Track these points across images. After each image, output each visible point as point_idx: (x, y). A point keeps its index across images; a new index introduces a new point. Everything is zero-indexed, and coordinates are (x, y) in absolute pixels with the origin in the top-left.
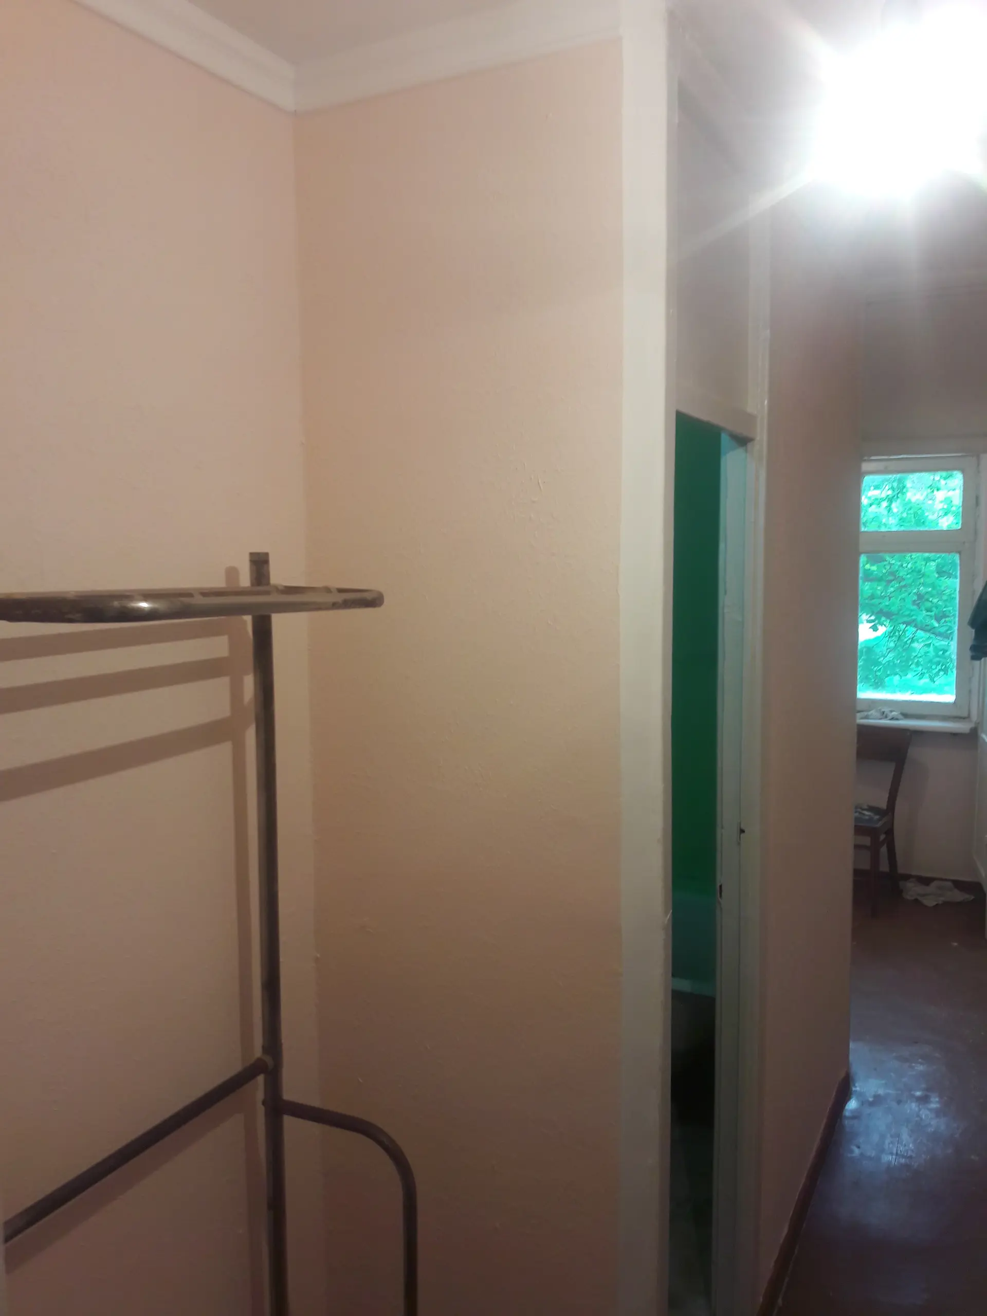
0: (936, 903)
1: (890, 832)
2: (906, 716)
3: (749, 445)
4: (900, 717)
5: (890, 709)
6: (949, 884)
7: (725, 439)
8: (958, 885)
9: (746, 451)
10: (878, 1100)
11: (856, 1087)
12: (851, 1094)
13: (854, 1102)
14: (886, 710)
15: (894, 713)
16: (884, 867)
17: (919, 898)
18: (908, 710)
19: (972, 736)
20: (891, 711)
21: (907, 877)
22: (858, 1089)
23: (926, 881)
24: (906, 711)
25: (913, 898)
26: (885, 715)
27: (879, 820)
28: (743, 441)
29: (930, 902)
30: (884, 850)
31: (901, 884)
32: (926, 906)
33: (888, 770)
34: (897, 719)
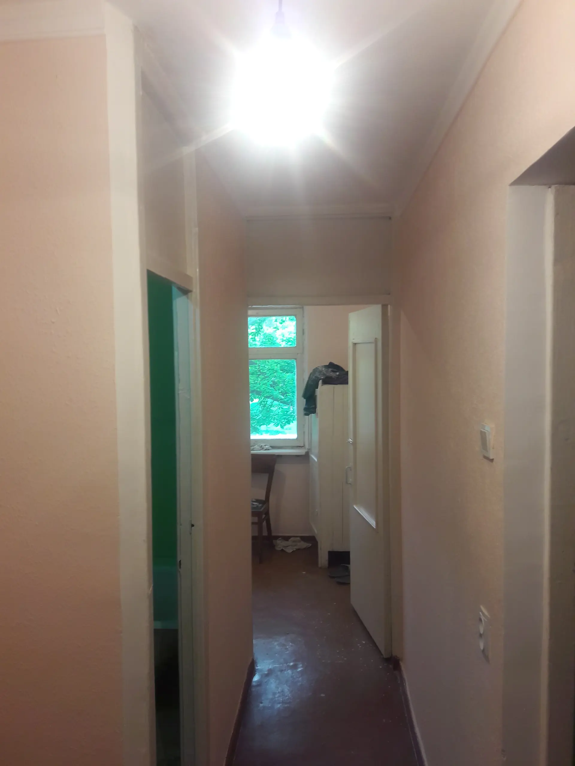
0: (292, 550)
1: (267, 513)
2: (273, 447)
3: (190, 294)
4: (270, 448)
5: (265, 444)
6: (299, 538)
7: (175, 290)
8: (304, 539)
9: (188, 298)
10: (270, 672)
11: (258, 667)
12: (255, 671)
13: (257, 676)
14: (263, 445)
15: (267, 446)
16: (265, 533)
17: (283, 548)
18: (274, 444)
19: (306, 456)
20: (265, 445)
21: (277, 538)
22: (259, 668)
23: (287, 538)
24: (272, 445)
25: (280, 549)
26: (262, 448)
27: (262, 507)
28: (186, 292)
29: (289, 550)
30: (264, 523)
31: (274, 541)
32: (287, 553)
33: (265, 478)
34: (269, 450)
